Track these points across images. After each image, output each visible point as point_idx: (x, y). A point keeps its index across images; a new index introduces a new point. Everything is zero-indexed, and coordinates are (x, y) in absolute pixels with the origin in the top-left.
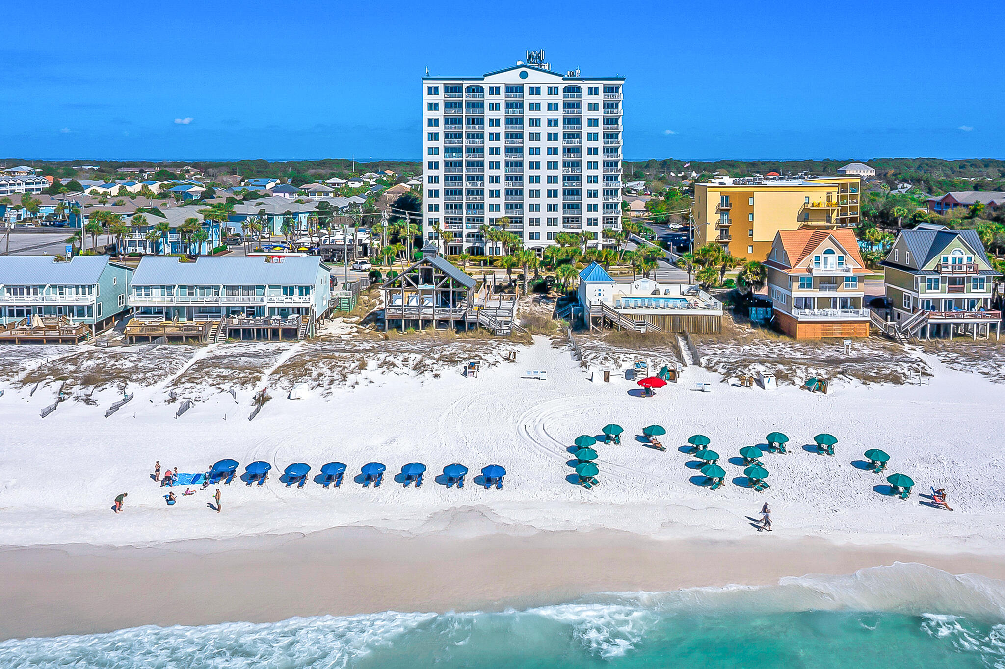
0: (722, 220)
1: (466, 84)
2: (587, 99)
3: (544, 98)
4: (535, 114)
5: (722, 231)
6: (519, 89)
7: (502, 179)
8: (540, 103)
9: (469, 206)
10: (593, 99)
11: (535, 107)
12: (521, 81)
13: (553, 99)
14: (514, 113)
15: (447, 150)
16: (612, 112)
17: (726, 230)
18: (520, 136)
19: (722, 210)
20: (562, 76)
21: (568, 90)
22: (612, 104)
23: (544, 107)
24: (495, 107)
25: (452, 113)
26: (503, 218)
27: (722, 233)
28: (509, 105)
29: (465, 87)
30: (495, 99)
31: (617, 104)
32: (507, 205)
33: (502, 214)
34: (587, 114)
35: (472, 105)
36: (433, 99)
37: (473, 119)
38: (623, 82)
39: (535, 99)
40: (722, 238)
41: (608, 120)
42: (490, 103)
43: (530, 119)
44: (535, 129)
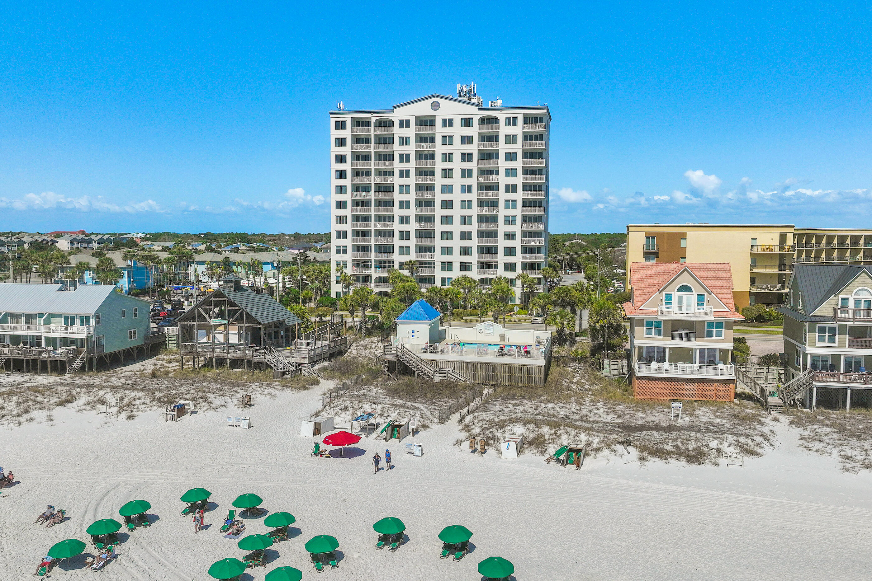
1: (374, 118)
2: (504, 130)
3: (457, 131)
4: (447, 149)
7: (413, 219)
8: (452, 137)
9: (377, 249)
10: (511, 130)
11: (448, 140)
12: (432, 113)
13: (467, 131)
14: (425, 148)
15: (355, 188)
18: (432, 173)
19: (647, 253)
22: (536, 136)
23: (457, 140)
24: (404, 141)
25: (360, 149)
26: (411, 261)
28: (419, 140)
29: (373, 120)
30: (405, 132)
31: (541, 137)
32: (417, 247)
33: (412, 256)
34: (504, 148)
35: (382, 140)
36: (341, 133)
37: (382, 155)
39: (447, 132)
41: (529, 154)
42: (399, 138)
43: (443, 154)
44: (447, 165)
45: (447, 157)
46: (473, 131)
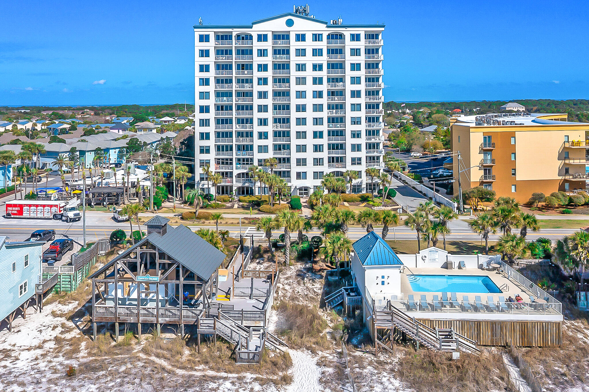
0: (485, 160)
1: (235, 32)
2: (349, 44)
3: (309, 45)
4: (301, 60)
5: (485, 170)
6: (285, 36)
7: (270, 121)
8: (305, 50)
9: (239, 148)
10: (355, 45)
11: (301, 52)
12: (287, 29)
13: (318, 45)
14: (282, 59)
15: (218, 94)
16: (373, 57)
17: (489, 170)
18: (287, 80)
19: (485, 150)
20: (326, 23)
21: (332, 37)
22: (373, 50)
24: (262, 53)
25: (223, 59)
26: (270, 159)
27: (485, 173)
28: (276, 52)
29: (234, 34)
30: (263, 45)
31: (377, 50)
32: (275, 146)
33: (270, 155)
34: (349, 59)
35: (242, 52)
36: (204, 46)
37: (243, 65)
38: (383, 29)
39: (301, 45)
40: (485, 177)
41: (369, 64)
42: (258, 50)
43: (297, 65)
44: (301, 74)
45: (301, 67)
46: (323, 45)
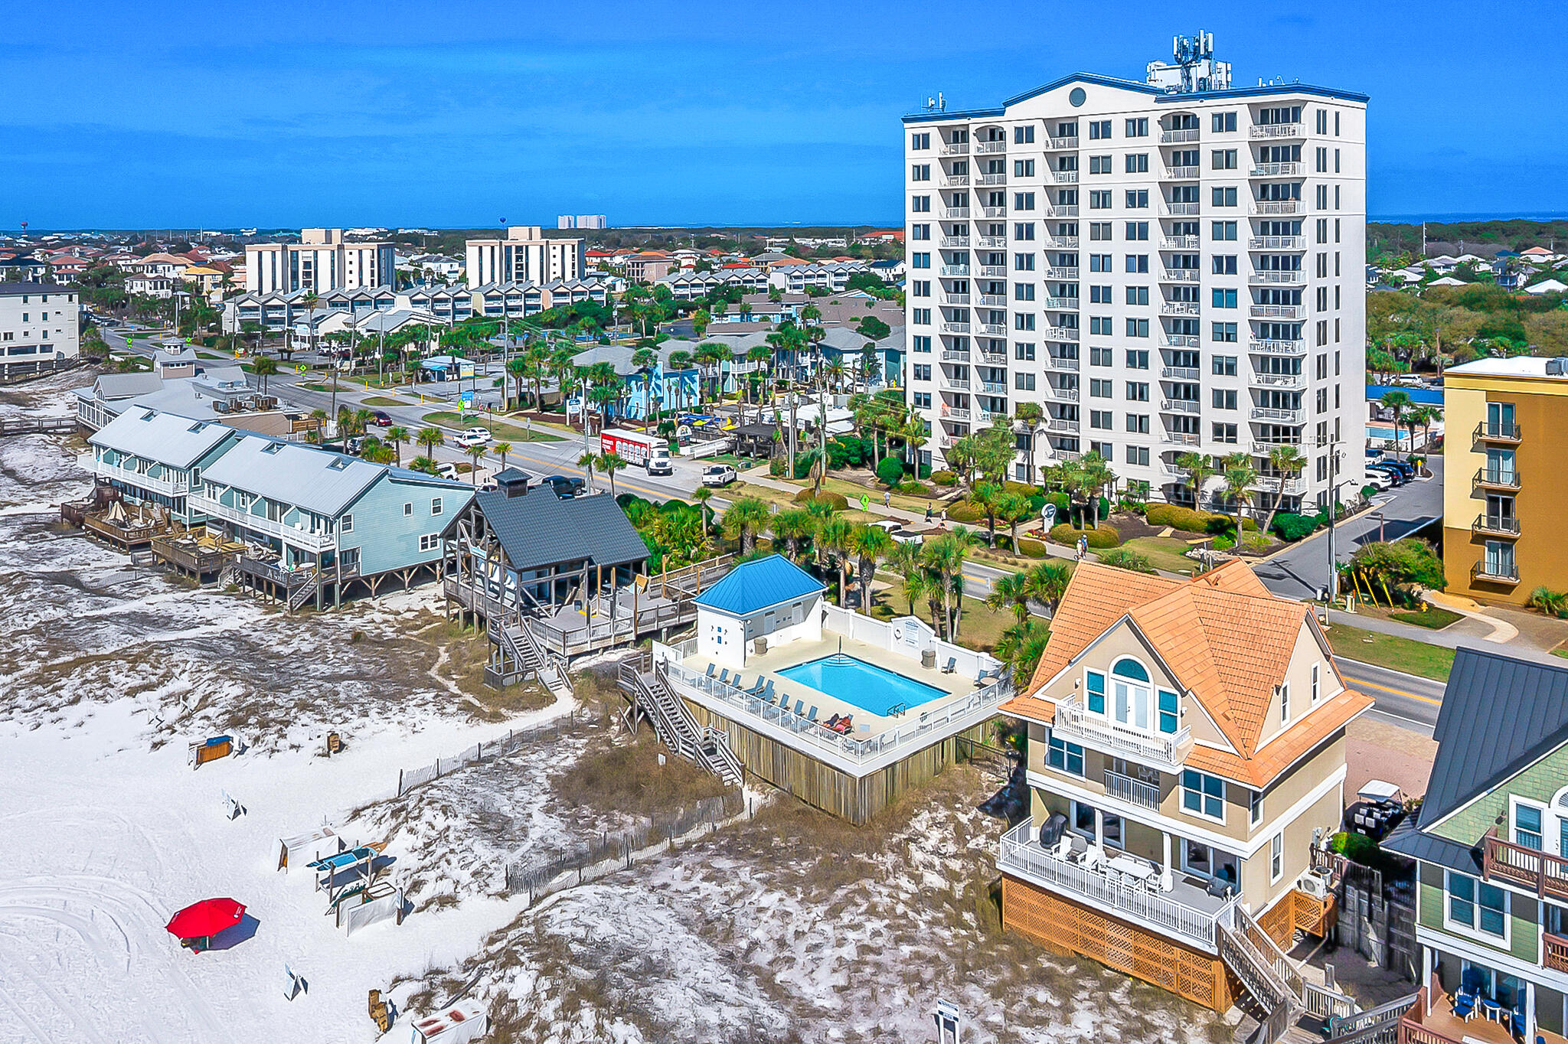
0: (1493, 471)
1: (975, 125)
2: (1211, 141)
3: (1119, 146)
4: (1101, 182)
5: (1492, 501)
7: (1041, 321)
8: (1110, 157)
9: (980, 373)
10: (1225, 140)
11: (1101, 165)
12: (1072, 111)
13: (1138, 145)
15: (946, 258)
16: (1279, 170)
17: (1505, 502)
18: (1075, 229)
19: (1491, 444)
23: (1119, 164)
24: (1025, 168)
29: (973, 130)
30: (1025, 151)
31: (1296, 150)
34: (1209, 178)
36: (921, 156)
39: (1100, 147)
40: (1493, 524)
43: (1092, 193)
44: (1101, 215)
45: (1102, 199)
46: (1151, 143)
